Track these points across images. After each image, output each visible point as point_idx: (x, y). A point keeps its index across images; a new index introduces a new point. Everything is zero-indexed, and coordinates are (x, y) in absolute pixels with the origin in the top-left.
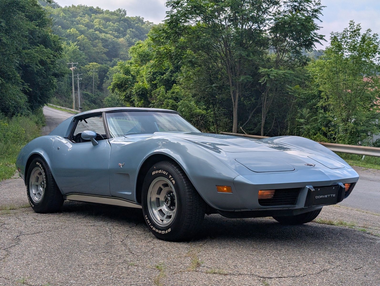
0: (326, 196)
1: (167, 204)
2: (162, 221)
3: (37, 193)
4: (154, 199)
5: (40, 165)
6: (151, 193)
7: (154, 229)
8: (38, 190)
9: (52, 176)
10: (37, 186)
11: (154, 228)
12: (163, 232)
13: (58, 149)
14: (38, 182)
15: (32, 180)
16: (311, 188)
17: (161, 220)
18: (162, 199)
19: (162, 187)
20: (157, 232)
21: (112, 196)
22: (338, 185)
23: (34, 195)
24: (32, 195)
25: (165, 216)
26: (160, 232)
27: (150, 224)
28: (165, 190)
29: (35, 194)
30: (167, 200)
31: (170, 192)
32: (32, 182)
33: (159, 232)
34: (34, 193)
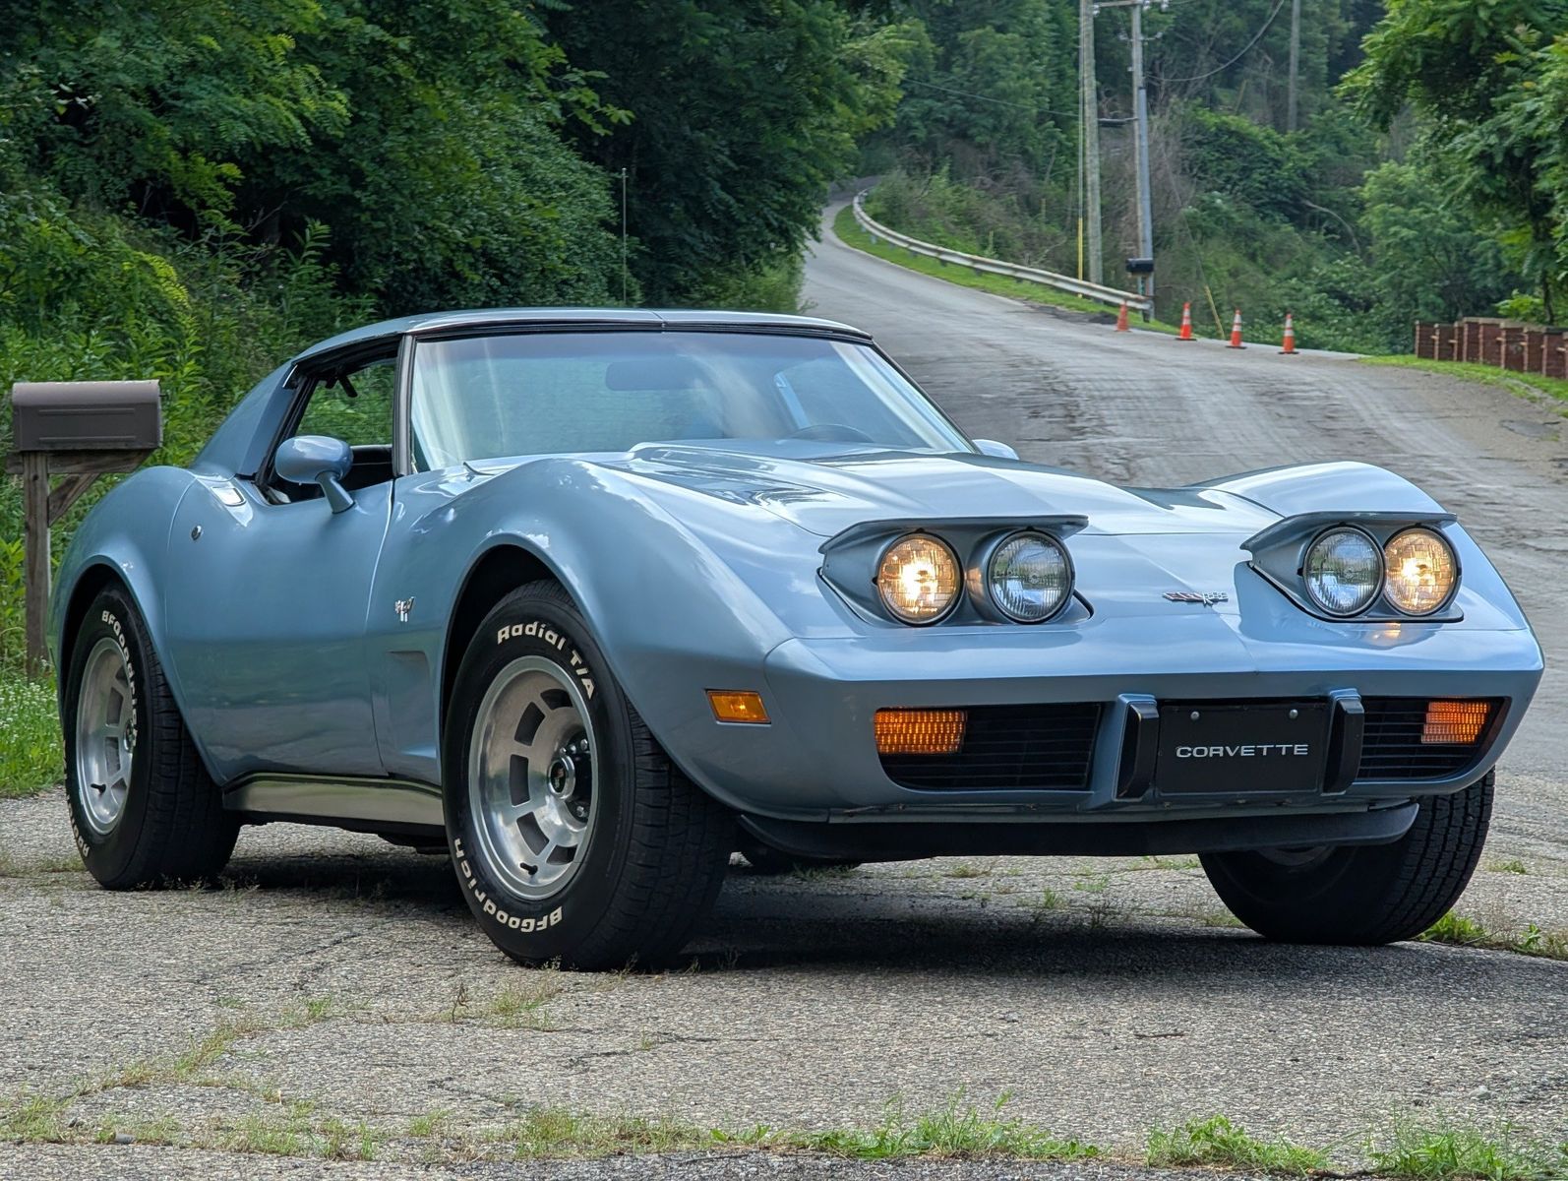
0: (1246, 751)
1: (559, 790)
2: (532, 870)
3: (109, 782)
4: (499, 764)
5: (117, 624)
6: (487, 734)
7: (489, 907)
8: (119, 767)
9: (166, 684)
10: (115, 742)
11: (488, 903)
12: (529, 925)
13: (195, 535)
14: (117, 721)
15: (91, 710)
16: (1140, 705)
17: (523, 866)
18: (539, 762)
19: (543, 706)
20: (504, 921)
21: (392, 776)
22: (1326, 699)
23: (97, 791)
24: (86, 795)
25: (549, 850)
26: (514, 923)
27: (473, 882)
28: (554, 722)
29: (102, 789)
30: (561, 773)
31: (576, 734)
32: (87, 723)
33: (510, 925)
34: (97, 783)
